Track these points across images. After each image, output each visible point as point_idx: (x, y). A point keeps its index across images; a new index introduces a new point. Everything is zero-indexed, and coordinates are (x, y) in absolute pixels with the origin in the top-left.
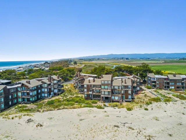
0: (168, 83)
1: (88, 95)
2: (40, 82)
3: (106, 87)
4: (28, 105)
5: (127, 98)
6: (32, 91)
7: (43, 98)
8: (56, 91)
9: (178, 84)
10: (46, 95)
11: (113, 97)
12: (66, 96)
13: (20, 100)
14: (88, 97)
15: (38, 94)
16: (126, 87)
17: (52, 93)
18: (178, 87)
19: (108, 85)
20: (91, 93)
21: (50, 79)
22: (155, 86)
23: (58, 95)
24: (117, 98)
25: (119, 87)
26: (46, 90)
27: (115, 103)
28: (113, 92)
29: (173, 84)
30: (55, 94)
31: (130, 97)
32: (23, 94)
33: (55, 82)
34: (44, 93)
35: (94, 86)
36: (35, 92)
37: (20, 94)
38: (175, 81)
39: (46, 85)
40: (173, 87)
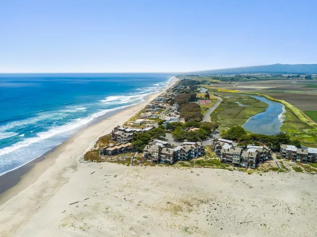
0: (295, 156)
1: (223, 160)
2: (190, 146)
3: (237, 157)
4: (185, 162)
5: (252, 165)
6: (187, 153)
7: (192, 158)
8: (200, 154)
9: (304, 158)
10: (194, 156)
11: (241, 164)
12: (206, 158)
13: (179, 158)
14: (223, 161)
16: (252, 158)
17: (197, 155)
18: (304, 161)
19: (238, 155)
20: (225, 159)
21: (196, 145)
22: (284, 157)
23: (201, 156)
24: (244, 165)
25: (246, 158)
26: (194, 153)
27: (242, 168)
28: (242, 160)
29: (300, 157)
30: (199, 156)
31: (254, 165)
32: (181, 154)
33: (200, 147)
34: (192, 154)
35: (228, 154)
36: (188, 155)
37: (179, 155)
38: (302, 156)
39: (194, 150)
40: (299, 160)
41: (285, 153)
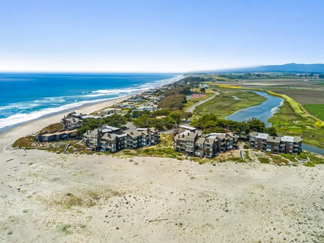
0: (265, 145)
1: (178, 148)
2: (141, 132)
3: (190, 144)
4: (131, 151)
5: (208, 154)
6: (134, 140)
7: (142, 146)
8: (153, 141)
9: (275, 147)
10: (145, 144)
11: (196, 153)
12: (161, 146)
13: (126, 146)
14: (177, 150)
15: (138, 142)
16: (208, 145)
17: (149, 143)
18: (275, 151)
19: (192, 142)
20: (179, 146)
21: (149, 131)
22: (254, 146)
23: (155, 144)
24: (199, 154)
25: (201, 145)
26: (145, 140)
27: (196, 158)
28: (196, 148)
29: (270, 146)
30: (152, 144)
31: (211, 154)
32: (128, 141)
33: (153, 134)
34: (143, 142)
35: (182, 141)
36: (136, 142)
37: (126, 142)
38: (272, 144)
39: (145, 136)
40: (270, 150)
41: (254, 142)
